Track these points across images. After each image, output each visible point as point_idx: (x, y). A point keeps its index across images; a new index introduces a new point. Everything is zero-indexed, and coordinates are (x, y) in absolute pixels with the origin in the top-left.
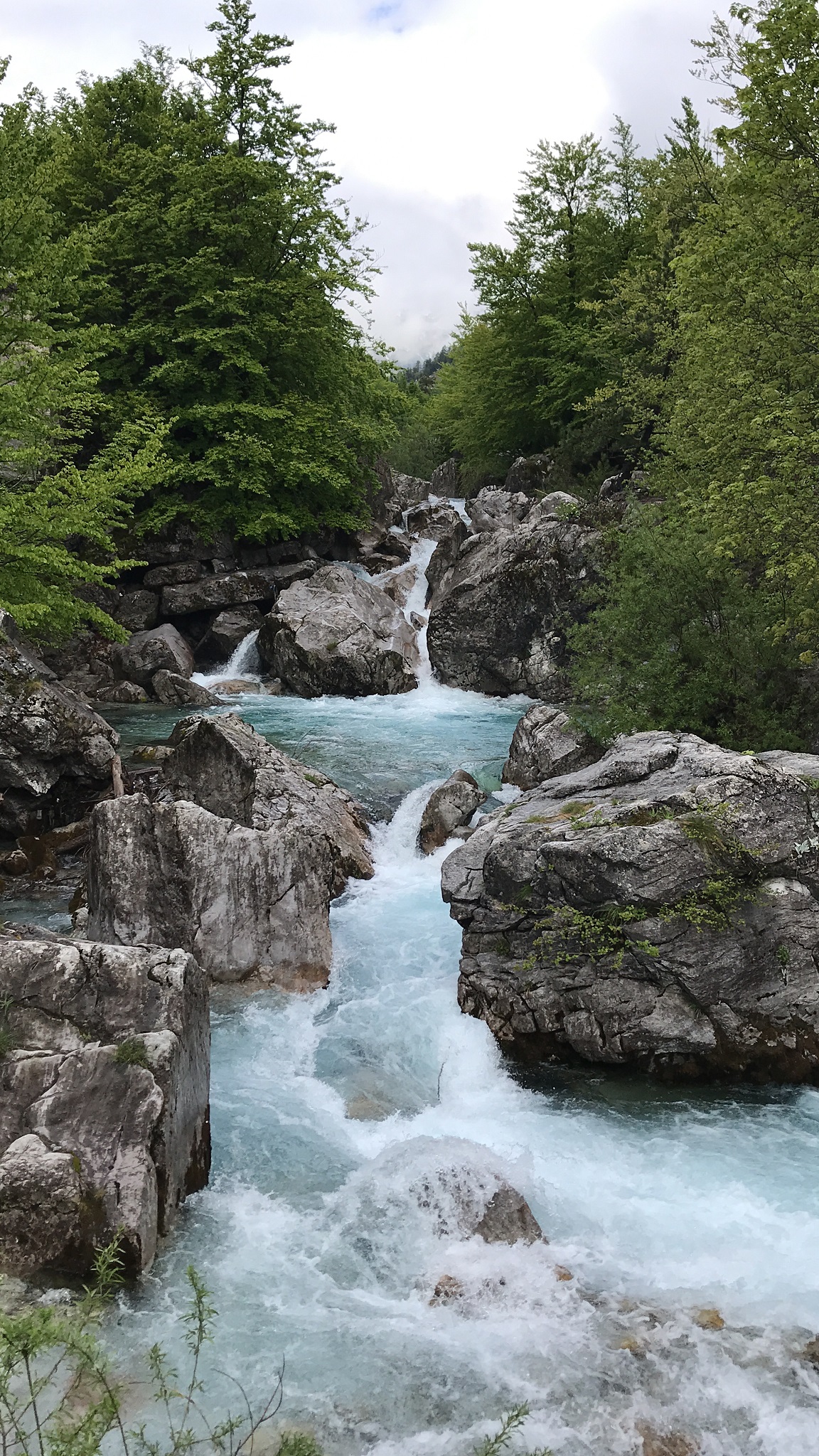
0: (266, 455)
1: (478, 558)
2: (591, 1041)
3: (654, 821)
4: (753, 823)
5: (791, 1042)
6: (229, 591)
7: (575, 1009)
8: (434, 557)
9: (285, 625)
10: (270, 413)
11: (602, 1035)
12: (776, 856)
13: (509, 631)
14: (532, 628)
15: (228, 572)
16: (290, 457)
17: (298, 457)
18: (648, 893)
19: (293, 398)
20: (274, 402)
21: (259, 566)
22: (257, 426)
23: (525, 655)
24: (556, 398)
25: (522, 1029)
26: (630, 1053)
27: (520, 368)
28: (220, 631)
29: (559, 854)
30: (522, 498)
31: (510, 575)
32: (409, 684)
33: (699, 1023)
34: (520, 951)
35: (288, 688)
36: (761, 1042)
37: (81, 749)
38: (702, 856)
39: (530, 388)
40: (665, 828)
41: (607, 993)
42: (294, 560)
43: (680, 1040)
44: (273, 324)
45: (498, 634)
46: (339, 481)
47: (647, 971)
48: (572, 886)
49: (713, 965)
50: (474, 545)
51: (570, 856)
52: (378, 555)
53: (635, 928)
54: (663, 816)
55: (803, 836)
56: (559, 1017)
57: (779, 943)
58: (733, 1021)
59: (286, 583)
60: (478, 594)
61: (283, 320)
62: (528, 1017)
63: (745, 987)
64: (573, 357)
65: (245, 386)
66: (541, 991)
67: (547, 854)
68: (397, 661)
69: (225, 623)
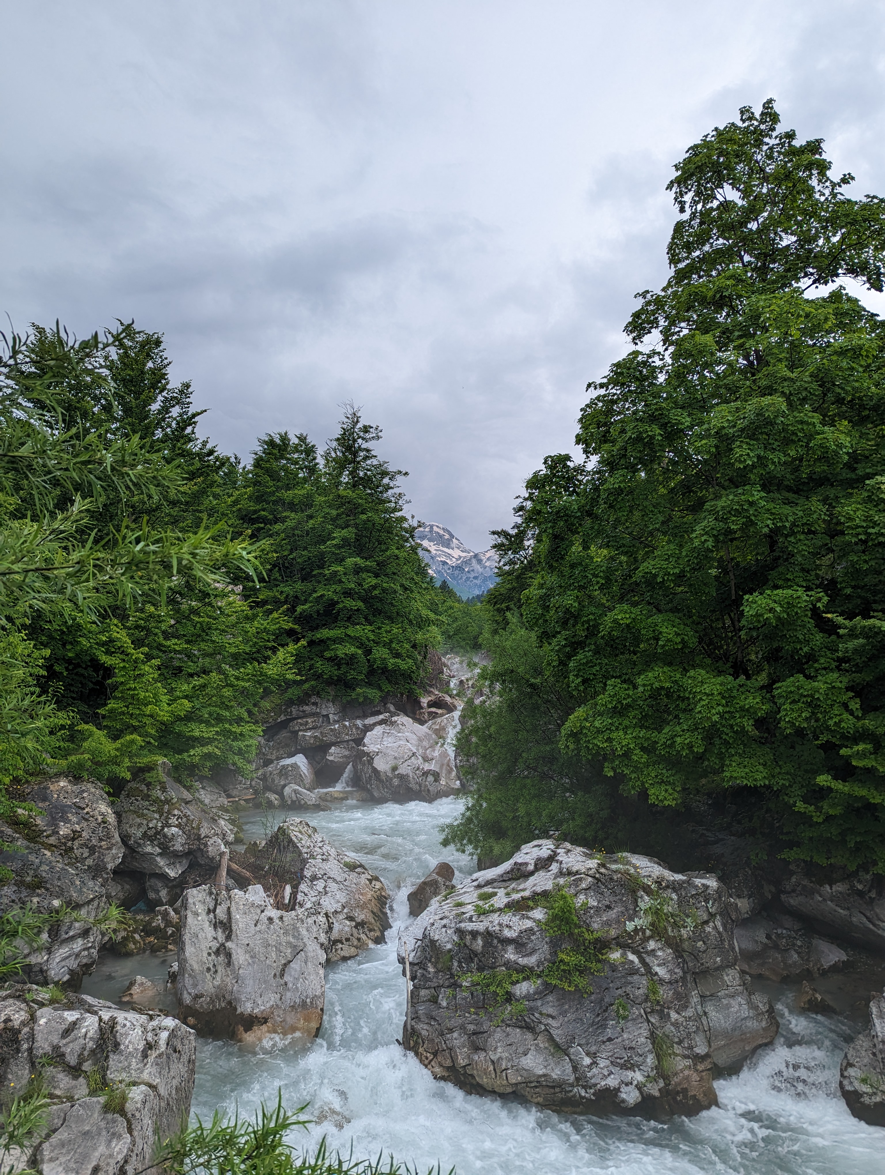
2: (488, 1073)
3: (531, 908)
4: (598, 910)
6: (337, 733)
7: (478, 1049)
9: (368, 754)
11: (496, 1069)
12: (613, 934)
15: (338, 722)
18: (527, 962)
21: (356, 718)
25: (443, 1063)
28: (331, 758)
29: (469, 933)
33: (561, 1062)
34: (444, 1003)
37: (202, 847)
40: (538, 913)
41: (498, 1038)
42: (377, 713)
47: (525, 1021)
49: (569, 1017)
51: (476, 935)
52: (432, 709)
54: (537, 904)
55: (631, 919)
56: (467, 1054)
58: (583, 1060)
59: (369, 728)
62: (447, 1054)
63: (593, 1033)
66: (455, 1035)
67: (462, 933)
69: (333, 754)
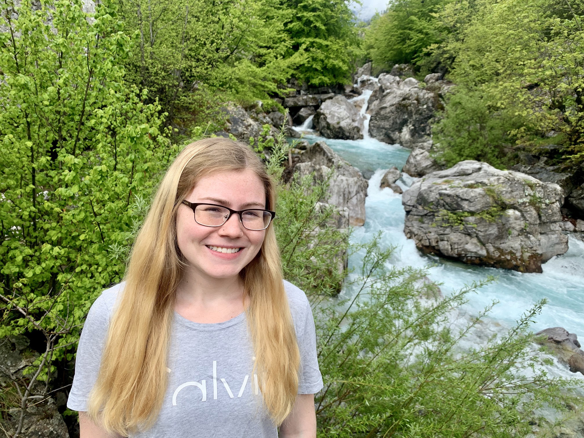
0: (322, 57)
1: (389, 98)
2: (447, 250)
3: (475, 188)
4: (507, 192)
5: (509, 257)
6: (306, 102)
7: (442, 240)
8: (371, 96)
9: (323, 114)
10: (325, 43)
11: (452, 249)
12: (512, 202)
13: (397, 123)
14: (404, 123)
15: (306, 95)
16: (330, 58)
17: (332, 58)
18: (472, 209)
19: (332, 38)
20: (326, 39)
21: (315, 94)
22: (320, 47)
23: (400, 131)
24: (412, 45)
25: (425, 244)
26: (459, 255)
27: (401, 34)
28: (301, 114)
29: (445, 194)
30: (397, 78)
31: (400, 105)
32: (361, 137)
33: (482, 249)
34: (426, 222)
35: (322, 134)
36: (500, 256)
38: (490, 200)
39: (403, 41)
40: (479, 190)
41: (454, 237)
42: (326, 93)
43: (476, 253)
44: (329, 12)
45: (393, 124)
46: (345, 68)
47: (468, 232)
48: (447, 204)
49: (488, 233)
50: (388, 93)
51: (449, 196)
52: (351, 94)
53: (466, 219)
54: (478, 187)
55: (521, 198)
56: (437, 242)
57: (509, 228)
58: (492, 249)
59: (322, 101)
60: (388, 110)
61: (332, 11)
62: (427, 241)
63: (497, 240)
64: (420, 32)
65: (317, 33)
66: (432, 234)
67: (441, 194)
68: (358, 130)
69: (303, 112)
